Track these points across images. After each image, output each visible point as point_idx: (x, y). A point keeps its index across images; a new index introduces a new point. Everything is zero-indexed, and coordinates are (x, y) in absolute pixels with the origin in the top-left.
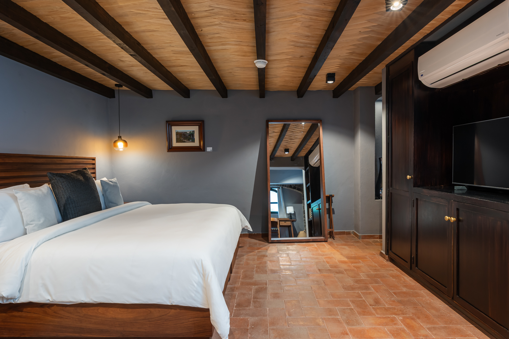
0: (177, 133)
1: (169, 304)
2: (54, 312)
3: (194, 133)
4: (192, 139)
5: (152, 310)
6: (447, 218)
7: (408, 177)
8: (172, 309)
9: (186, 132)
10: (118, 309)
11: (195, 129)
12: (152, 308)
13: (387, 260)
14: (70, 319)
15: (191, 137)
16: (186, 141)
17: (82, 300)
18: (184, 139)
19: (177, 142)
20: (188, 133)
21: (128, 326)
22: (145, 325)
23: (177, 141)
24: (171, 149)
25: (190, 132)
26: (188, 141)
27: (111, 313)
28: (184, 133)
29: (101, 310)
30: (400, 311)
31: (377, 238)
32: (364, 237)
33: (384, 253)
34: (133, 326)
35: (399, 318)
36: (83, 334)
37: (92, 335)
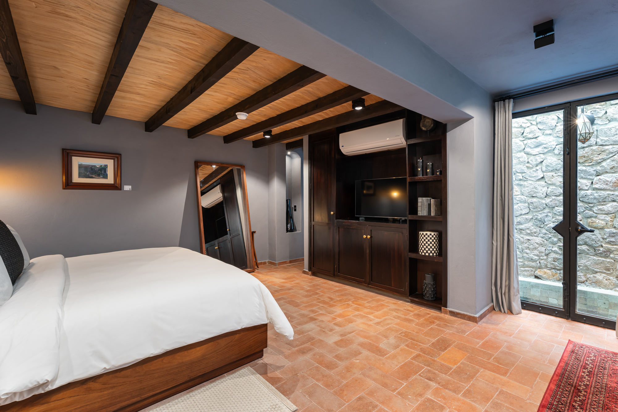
0: (80, 166)
1: (240, 328)
2: (103, 385)
3: (107, 168)
4: (104, 174)
5: (219, 341)
6: (365, 236)
7: (332, 213)
8: (237, 334)
9: (94, 166)
10: (186, 352)
11: (110, 164)
12: (220, 339)
13: (310, 275)
14: (126, 384)
15: (103, 172)
16: (94, 176)
17: (152, 354)
18: (90, 174)
19: (79, 178)
20: (98, 166)
21: (196, 365)
22: (213, 358)
23: (80, 176)
24: (69, 184)
25: (101, 166)
26: (98, 177)
27: (178, 359)
28: (92, 167)
29: (166, 359)
30: (347, 299)
31: (288, 263)
32: (280, 264)
33: (307, 271)
34: (201, 364)
35: (350, 303)
36: (144, 395)
37: (154, 391)
